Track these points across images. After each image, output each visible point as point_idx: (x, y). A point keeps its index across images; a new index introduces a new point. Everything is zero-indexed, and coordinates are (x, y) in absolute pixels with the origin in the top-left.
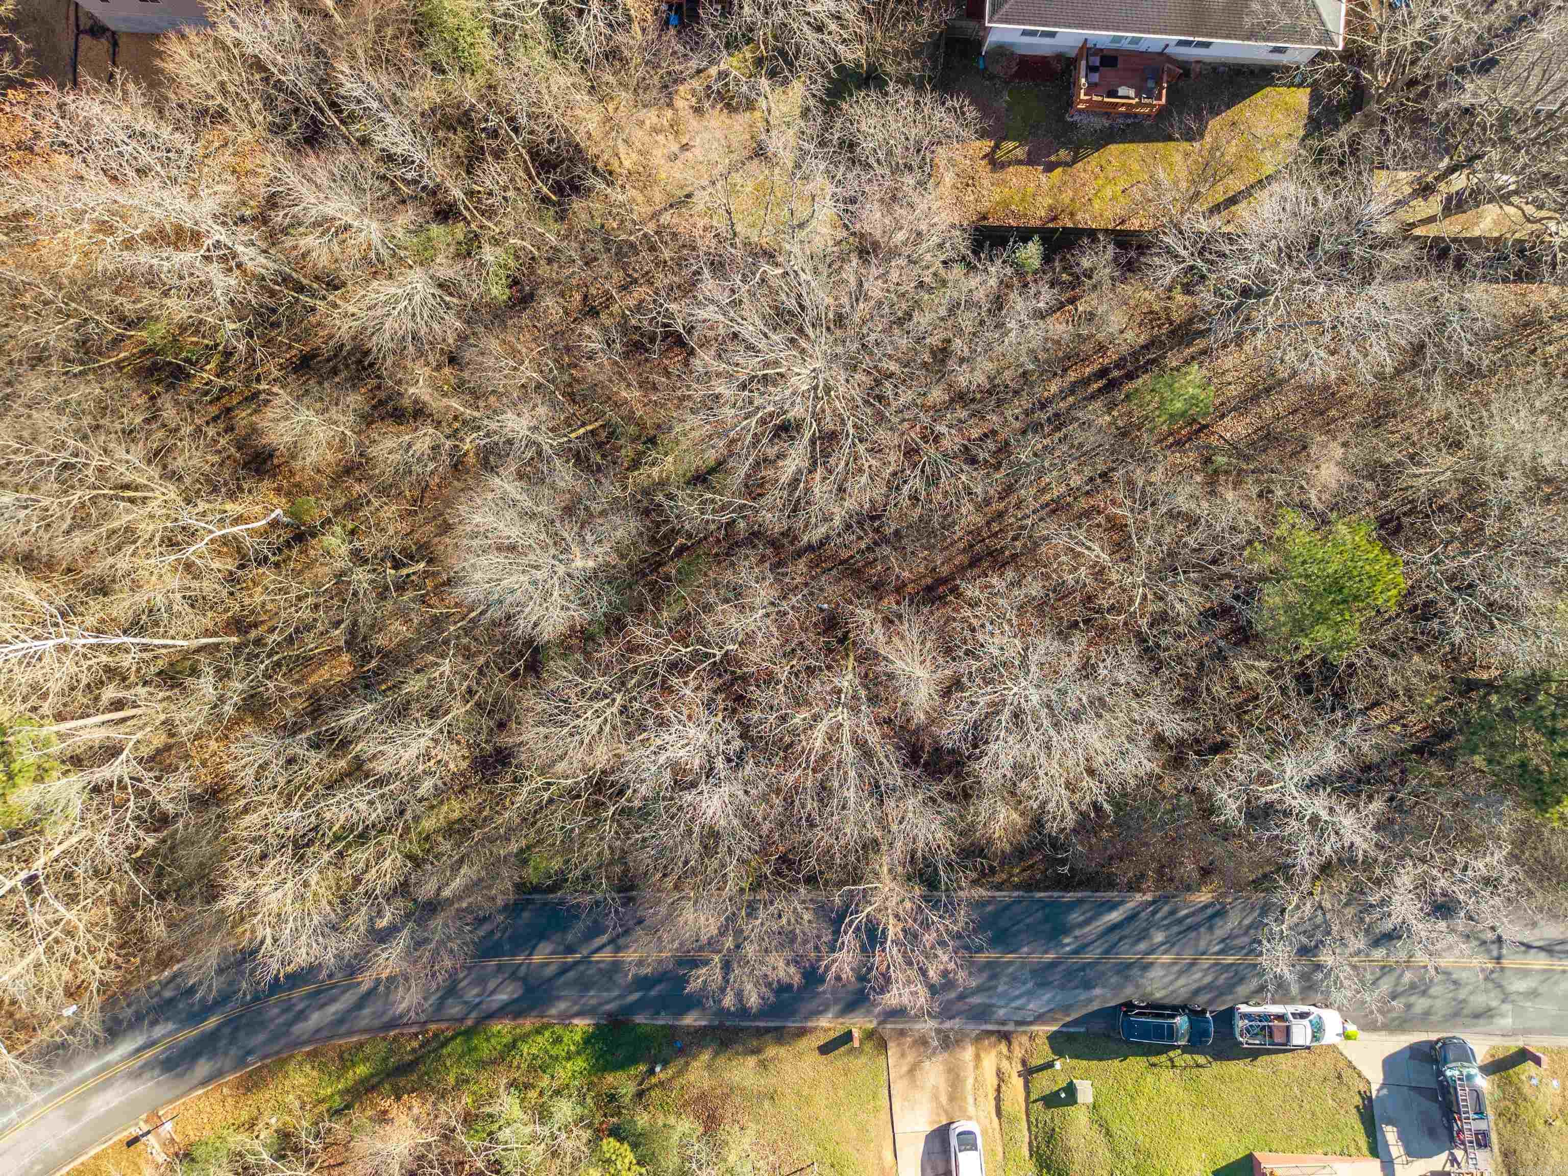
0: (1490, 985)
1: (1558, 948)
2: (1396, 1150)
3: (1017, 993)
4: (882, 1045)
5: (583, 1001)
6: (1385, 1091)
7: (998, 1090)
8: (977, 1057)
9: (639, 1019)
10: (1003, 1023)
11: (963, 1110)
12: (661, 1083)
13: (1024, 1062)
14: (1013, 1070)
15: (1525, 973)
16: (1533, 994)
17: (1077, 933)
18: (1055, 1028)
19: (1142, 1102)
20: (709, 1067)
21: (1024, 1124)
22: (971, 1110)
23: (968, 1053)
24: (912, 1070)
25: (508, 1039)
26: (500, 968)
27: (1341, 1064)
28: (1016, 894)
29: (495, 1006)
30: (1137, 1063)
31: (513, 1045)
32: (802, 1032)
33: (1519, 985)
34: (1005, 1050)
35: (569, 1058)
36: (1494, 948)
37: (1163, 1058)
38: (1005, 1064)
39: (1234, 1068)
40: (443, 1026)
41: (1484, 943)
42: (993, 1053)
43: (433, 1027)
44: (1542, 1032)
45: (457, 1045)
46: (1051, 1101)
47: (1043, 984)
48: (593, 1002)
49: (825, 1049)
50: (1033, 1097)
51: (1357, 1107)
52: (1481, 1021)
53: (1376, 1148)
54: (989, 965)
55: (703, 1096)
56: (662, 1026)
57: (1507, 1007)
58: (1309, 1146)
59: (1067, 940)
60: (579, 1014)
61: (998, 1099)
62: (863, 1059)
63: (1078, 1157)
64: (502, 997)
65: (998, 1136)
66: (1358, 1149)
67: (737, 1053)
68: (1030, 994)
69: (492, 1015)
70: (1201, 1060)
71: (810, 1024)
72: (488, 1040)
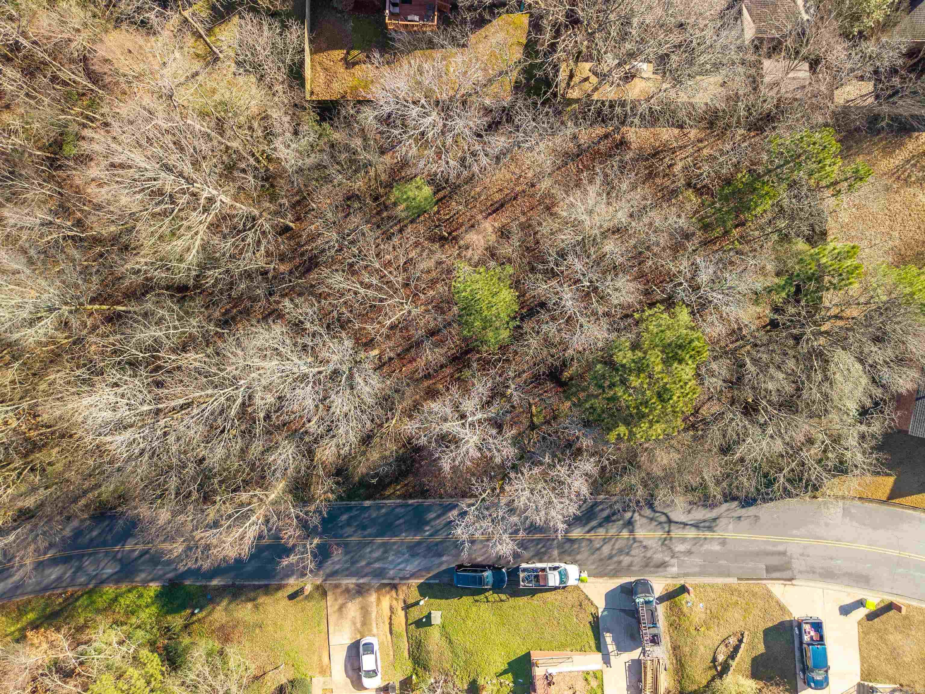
0: (665, 548)
1: (702, 525)
2: (611, 647)
3: (400, 560)
4: (324, 594)
5: (155, 572)
6: (606, 613)
7: (390, 619)
8: (379, 599)
9: (187, 582)
10: (393, 579)
11: (370, 631)
12: (199, 620)
13: (405, 602)
14: (399, 606)
15: (683, 540)
16: (689, 553)
17: (433, 523)
18: (422, 581)
19: (469, 623)
20: (226, 609)
21: (405, 639)
22: (375, 631)
23: (373, 598)
24: (341, 608)
25: (112, 596)
26: (107, 554)
27: (582, 597)
28: (398, 501)
29: (105, 576)
30: (467, 600)
31: (115, 600)
32: (280, 588)
33: (680, 548)
34: (394, 595)
35: (147, 607)
36: (666, 526)
37: (482, 597)
38: (395, 602)
39: (521, 601)
40: (76, 588)
41: (660, 523)
42: (388, 597)
43: (70, 589)
44: (694, 575)
45: (84, 601)
46: (419, 624)
47: (414, 555)
48: (161, 572)
49: (292, 597)
50: (410, 622)
51: (590, 622)
52: (660, 569)
53: (600, 647)
54: (384, 544)
55: (222, 627)
56: (200, 586)
57: (674, 561)
58: (562, 647)
59: (427, 528)
60: (152, 580)
61: (390, 624)
62: (313, 603)
63: (434, 656)
64: (109, 571)
65: (390, 645)
66: (590, 647)
67: (242, 601)
68: (407, 561)
69: (102, 582)
70: (503, 597)
71: (283, 582)
72: (101, 597)
